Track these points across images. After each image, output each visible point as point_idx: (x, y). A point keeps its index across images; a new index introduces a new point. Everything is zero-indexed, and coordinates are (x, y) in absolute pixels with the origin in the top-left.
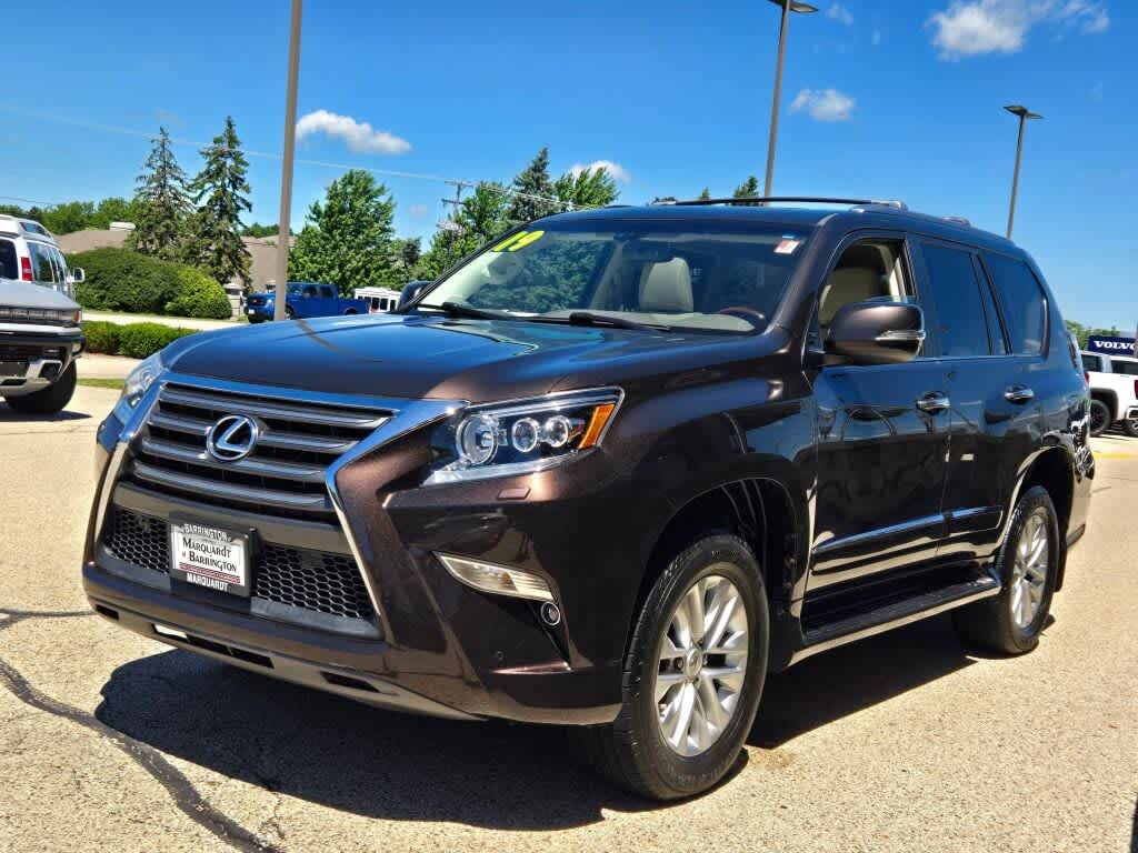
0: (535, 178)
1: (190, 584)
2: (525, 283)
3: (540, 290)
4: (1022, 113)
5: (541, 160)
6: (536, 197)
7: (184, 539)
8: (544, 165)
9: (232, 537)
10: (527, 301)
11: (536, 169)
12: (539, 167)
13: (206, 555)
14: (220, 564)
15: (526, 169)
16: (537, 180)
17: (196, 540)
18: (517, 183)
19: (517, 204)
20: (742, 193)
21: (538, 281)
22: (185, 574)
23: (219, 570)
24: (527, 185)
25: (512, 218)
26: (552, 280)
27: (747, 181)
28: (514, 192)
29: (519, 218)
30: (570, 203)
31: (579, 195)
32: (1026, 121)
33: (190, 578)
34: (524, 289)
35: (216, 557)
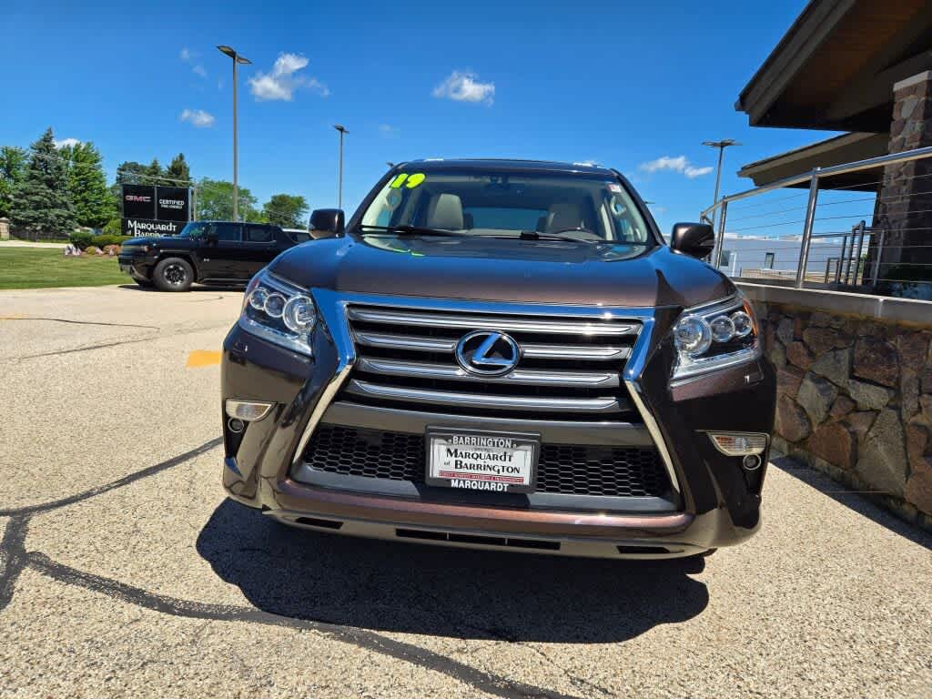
0: (46, 144)
1: (455, 489)
2: (46, 207)
3: (57, 211)
4: (342, 130)
5: (48, 135)
6: (47, 157)
7: (449, 450)
8: (51, 138)
9: (518, 443)
10: (50, 218)
11: (45, 140)
12: (47, 139)
13: (479, 462)
14: (496, 469)
15: (39, 140)
16: (47, 147)
17: (462, 449)
18: (32, 148)
19: (34, 161)
20: (176, 162)
21: (55, 206)
22: (449, 481)
23: (496, 473)
24: (40, 149)
25: (32, 169)
26: (65, 205)
27: (178, 155)
28: (32, 153)
29: (37, 169)
30: (71, 162)
31: (76, 157)
32: (344, 134)
33: (454, 484)
34: (46, 210)
35: (491, 463)
